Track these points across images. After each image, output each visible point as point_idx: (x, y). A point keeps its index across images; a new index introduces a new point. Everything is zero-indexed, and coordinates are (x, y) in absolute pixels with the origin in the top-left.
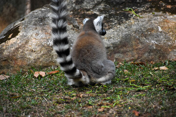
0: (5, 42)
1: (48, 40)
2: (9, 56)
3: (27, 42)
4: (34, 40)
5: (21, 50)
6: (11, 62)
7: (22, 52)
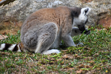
0: (8, 4)
1: (48, 3)
2: (10, 17)
3: (28, 5)
4: (35, 3)
5: (22, 12)
6: (12, 23)
7: (23, 14)
